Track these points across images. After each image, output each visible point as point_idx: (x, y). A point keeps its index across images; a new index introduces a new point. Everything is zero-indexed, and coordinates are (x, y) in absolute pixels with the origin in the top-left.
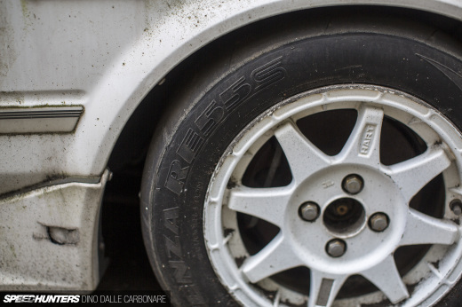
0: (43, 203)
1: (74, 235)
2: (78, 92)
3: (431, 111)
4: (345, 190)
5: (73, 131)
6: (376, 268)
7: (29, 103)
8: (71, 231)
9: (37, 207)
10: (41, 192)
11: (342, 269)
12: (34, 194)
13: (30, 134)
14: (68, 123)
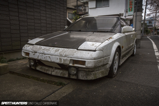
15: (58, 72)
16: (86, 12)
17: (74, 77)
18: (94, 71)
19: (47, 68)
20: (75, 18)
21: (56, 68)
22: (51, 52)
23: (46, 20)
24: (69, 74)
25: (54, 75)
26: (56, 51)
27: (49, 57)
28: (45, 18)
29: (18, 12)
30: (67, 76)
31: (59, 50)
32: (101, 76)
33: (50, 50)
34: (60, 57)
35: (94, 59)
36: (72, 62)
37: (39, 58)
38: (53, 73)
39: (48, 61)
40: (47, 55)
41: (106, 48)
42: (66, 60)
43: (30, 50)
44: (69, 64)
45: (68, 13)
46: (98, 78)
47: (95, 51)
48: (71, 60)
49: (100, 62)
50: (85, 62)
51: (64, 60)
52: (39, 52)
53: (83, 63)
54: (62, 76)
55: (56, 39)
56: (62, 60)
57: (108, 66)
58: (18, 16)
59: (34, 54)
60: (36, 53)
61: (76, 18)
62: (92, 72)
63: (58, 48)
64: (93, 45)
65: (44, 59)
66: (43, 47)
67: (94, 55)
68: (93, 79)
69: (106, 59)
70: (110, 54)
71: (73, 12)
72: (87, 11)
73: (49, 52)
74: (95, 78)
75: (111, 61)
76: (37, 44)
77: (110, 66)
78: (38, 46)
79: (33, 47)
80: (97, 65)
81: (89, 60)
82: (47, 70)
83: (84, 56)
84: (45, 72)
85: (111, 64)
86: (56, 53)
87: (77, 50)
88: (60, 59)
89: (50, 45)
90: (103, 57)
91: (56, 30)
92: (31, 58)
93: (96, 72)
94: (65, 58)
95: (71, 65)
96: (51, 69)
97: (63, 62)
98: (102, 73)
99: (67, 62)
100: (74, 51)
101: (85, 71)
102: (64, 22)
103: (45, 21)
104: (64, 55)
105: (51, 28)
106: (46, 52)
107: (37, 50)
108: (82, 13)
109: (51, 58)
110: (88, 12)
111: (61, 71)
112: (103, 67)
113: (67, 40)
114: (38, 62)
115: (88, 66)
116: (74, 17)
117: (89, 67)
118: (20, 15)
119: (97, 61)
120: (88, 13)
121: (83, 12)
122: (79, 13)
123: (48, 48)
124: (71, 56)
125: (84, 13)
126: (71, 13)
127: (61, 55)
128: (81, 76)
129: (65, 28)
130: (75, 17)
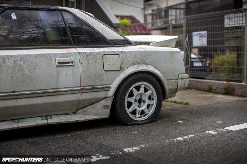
0: (104, 102)
1: (108, 107)
2: (110, 84)
3: (150, 84)
4: (140, 97)
5: (109, 90)
6: (145, 108)
7: (104, 86)
8: (107, 106)
9: (103, 103)
10: (104, 100)
11: (141, 109)
12: (103, 101)
13: (102, 91)
14: (109, 89)
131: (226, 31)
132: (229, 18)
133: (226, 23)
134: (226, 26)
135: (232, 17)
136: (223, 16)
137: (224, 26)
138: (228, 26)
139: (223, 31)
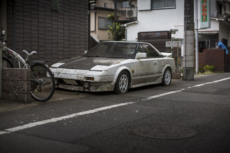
0: (161, 77)
1: (162, 79)
15: (76, 88)
16: (133, 18)
17: (87, 90)
18: (101, 86)
19: (67, 86)
20: (111, 28)
21: (74, 85)
22: (71, 72)
23: (63, 43)
24: (84, 88)
25: (73, 90)
26: (75, 72)
27: (70, 76)
28: (62, 41)
29: (38, 37)
30: (82, 90)
31: (77, 71)
32: (106, 90)
33: (71, 71)
34: (78, 75)
35: (100, 76)
36: (86, 78)
37: (62, 77)
38: (72, 89)
39: (69, 79)
40: (68, 75)
41: (110, 70)
42: (82, 77)
43: (55, 72)
44: (83, 80)
45: (99, 17)
46: (104, 91)
47: (101, 71)
48: (85, 77)
49: (105, 79)
50: (94, 78)
51: (80, 77)
52: (62, 73)
53: (93, 79)
54: (78, 90)
55: (75, 63)
56: (79, 77)
57: (113, 84)
58: (38, 42)
59: (58, 75)
60: (60, 73)
61: (113, 29)
62: (99, 86)
63: (76, 70)
64: (101, 67)
65: (66, 78)
66: (65, 69)
67: (100, 73)
68: (100, 91)
69: (110, 78)
70: (115, 74)
71: (109, 16)
72: (134, 16)
73: (70, 72)
74: (102, 91)
75: (115, 80)
76: (60, 67)
77: (114, 84)
78: (61, 68)
79: (57, 69)
80: (103, 81)
81: (96, 77)
82: (67, 87)
83: (93, 74)
84: (66, 88)
85: (115, 82)
86: (75, 73)
87: (90, 70)
88: (77, 76)
89: (70, 68)
90: (108, 76)
91: (75, 55)
92: (56, 77)
93: (103, 86)
94: (81, 76)
95: (85, 80)
96: (70, 86)
97: (79, 79)
98: (108, 88)
99: (82, 79)
100: (87, 72)
101: (94, 85)
102: (85, 45)
103: (62, 45)
104: (80, 74)
105: (69, 52)
106: (67, 73)
107: (60, 71)
108: (125, 19)
109: (71, 76)
110: (136, 18)
111: (78, 87)
112: (108, 83)
113: (84, 64)
114: (61, 81)
115: (96, 80)
116: (109, 26)
117: (96, 82)
118: (39, 40)
119: (103, 78)
120: (136, 20)
121: (127, 16)
122: (120, 19)
123: (69, 70)
124: (85, 75)
125: (130, 18)
126: (105, 18)
127: (78, 74)
128: (92, 90)
129: (84, 53)
130: (111, 26)
131: (166, 49)
132: (168, 43)
133: (166, 45)
134: (166, 47)
135: (170, 43)
136: (165, 42)
137: (165, 47)
138: (168, 47)
139: (165, 49)
